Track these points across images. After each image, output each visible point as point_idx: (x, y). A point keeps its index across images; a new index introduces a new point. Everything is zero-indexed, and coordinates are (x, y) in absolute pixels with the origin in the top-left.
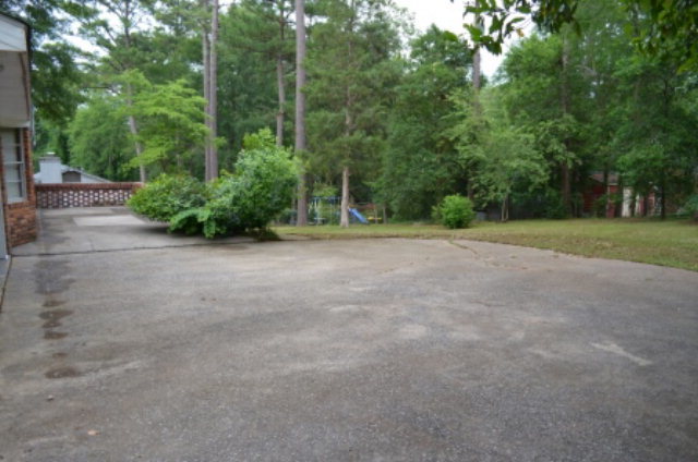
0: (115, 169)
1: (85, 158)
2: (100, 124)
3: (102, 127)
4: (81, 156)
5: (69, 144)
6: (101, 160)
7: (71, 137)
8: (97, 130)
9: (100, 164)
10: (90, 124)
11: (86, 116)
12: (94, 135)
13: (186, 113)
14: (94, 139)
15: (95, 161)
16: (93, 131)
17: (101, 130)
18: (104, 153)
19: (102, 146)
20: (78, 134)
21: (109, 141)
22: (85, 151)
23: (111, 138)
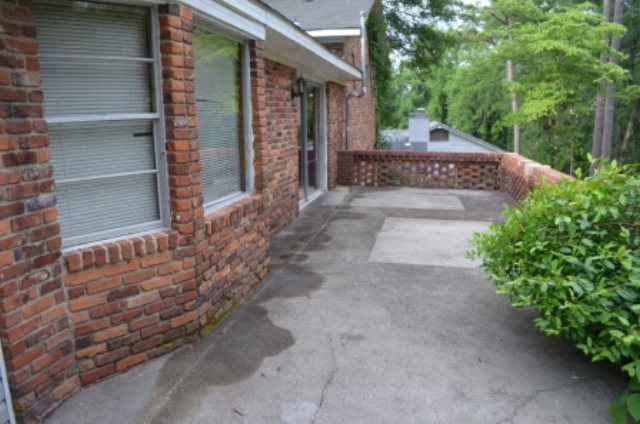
0: (489, 127)
1: (461, 115)
2: (477, 81)
3: (480, 83)
4: (456, 114)
5: (448, 101)
6: (475, 117)
7: (450, 95)
8: (475, 88)
9: (475, 121)
10: (467, 82)
11: (465, 74)
12: (470, 92)
13: (589, 49)
14: (470, 96)
15: (469, 118)
16: (469, 89)
17: (478, 87)
18: (479, 112)
19: (479, 104)
20: (456, 91)
21: (485, 98)
22: (461, 108)
23: (487, 95)
